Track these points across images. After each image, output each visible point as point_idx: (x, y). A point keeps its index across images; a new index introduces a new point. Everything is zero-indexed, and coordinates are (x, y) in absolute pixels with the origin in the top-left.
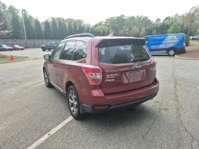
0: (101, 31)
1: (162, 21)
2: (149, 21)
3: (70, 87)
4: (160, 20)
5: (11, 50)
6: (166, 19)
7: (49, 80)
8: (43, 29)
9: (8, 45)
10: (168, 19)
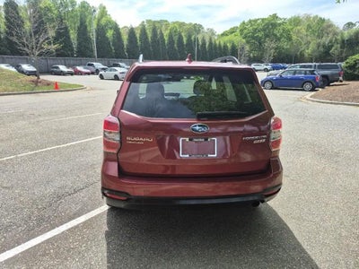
0: (229, 45)
4: (354, 25)
5: (72, 74)
8: (125, 42)
9: (68, 66)
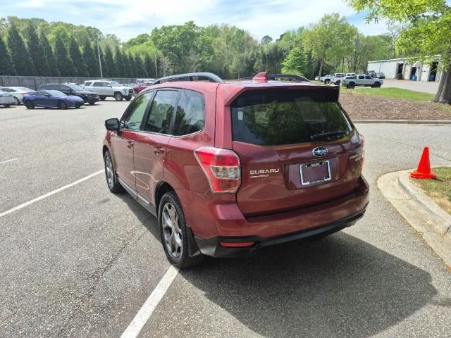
0: (142, 57)
1: (274, 41)
2: (249, 39)
3: (165, 196)
4: (271, 39)
6: (282, 36)
7: (116, 175)
10: (285, 37)
